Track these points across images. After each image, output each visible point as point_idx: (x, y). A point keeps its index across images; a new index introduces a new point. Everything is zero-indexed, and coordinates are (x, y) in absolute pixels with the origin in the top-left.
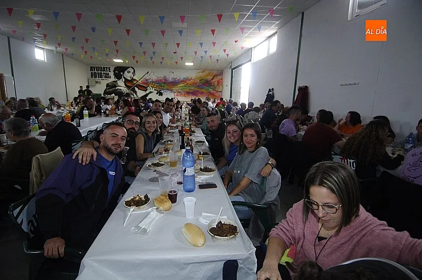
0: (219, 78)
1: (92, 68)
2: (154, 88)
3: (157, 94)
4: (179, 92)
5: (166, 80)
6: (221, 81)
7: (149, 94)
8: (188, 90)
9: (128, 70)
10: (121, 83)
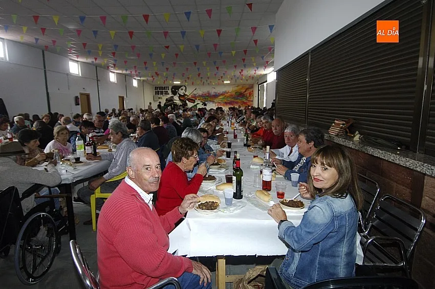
0: (250, 90)
1: (156, 88)
2: (201, 100)
3: (202, 105)
5: (209, 94)
6: (252, 92)
7: (197, 104)
8: (226, 101)
9: (182, 88)
10: (176, 98)
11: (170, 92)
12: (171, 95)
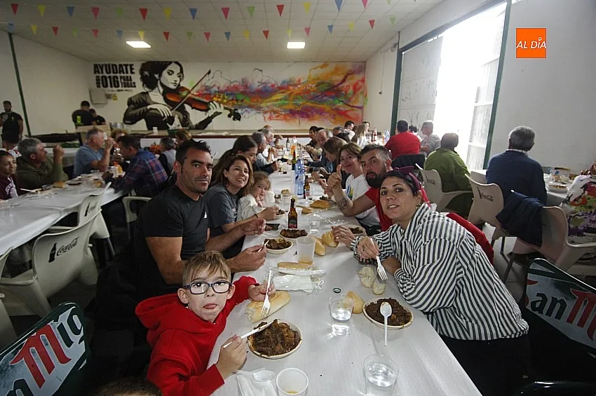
0: (358, 77)
1: (97, 68)
2: (224, 104)
3: (229, 116)
4: (275, 112)
5: (246, 86)
6: (360, 83)
7: (213, 117)
8: (292, 107)
9: (170, 68)
10: (156, 97)
11: (136, 78)
12: (140, 88)
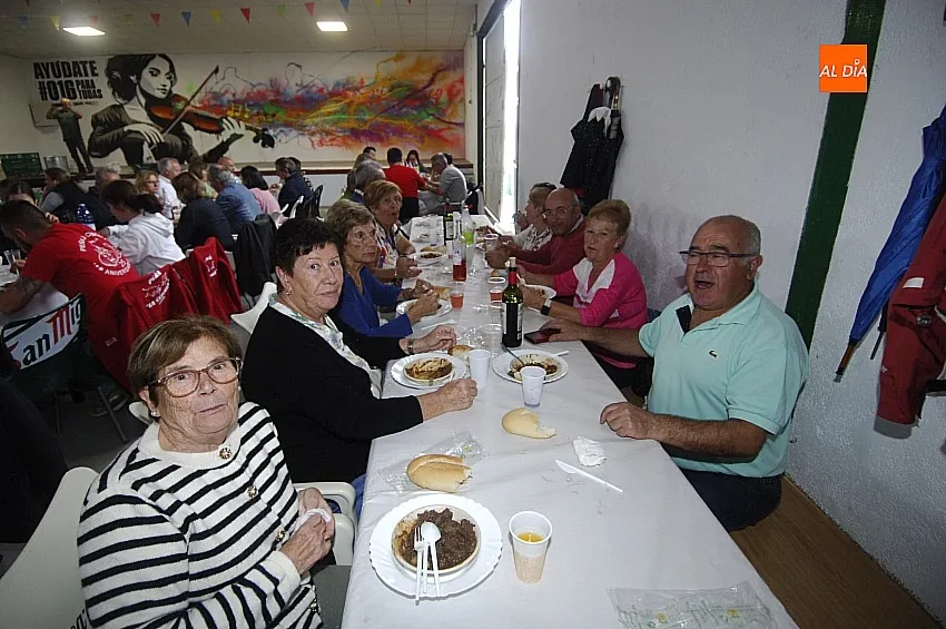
0: (452, 77)
1: (39, 70)
2: (246, 120)
3: (256, 140)
4: (328, 133)
5: (278, 92)
6: (458, 85)
7: (229, 142)
8: (354, 125)
9: (152, 64)
10: (136, 112)
11: (102, 83)
12: (108, 99)
